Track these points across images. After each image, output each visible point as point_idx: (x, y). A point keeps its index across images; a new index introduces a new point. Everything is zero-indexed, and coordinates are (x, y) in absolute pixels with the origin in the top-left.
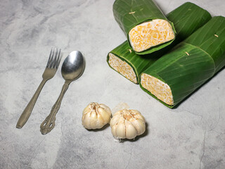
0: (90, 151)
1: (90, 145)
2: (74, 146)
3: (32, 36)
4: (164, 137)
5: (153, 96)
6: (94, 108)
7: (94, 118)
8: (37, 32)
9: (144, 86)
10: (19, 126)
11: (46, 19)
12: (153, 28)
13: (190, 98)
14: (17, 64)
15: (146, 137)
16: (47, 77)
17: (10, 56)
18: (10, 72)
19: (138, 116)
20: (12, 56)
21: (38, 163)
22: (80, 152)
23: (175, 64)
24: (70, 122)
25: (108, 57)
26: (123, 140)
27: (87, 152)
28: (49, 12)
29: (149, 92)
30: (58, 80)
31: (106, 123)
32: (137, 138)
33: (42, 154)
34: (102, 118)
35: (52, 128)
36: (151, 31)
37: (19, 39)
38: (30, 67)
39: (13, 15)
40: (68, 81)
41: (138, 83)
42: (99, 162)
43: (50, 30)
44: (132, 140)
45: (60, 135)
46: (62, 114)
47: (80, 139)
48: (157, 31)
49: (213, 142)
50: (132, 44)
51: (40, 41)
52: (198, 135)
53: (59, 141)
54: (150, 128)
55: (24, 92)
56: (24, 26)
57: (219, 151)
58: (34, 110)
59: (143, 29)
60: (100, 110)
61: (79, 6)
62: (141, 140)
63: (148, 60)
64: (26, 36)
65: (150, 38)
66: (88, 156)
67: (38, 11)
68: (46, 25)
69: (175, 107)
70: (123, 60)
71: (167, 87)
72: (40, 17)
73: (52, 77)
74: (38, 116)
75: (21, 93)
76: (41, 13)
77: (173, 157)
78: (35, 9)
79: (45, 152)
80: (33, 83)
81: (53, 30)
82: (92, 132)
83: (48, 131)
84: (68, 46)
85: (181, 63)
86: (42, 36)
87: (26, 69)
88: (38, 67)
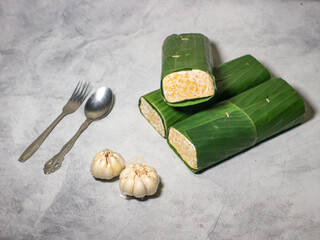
0: (91, 202)
1: (93, 196)
2: (75, 193)
3: (64, 60)
4: (177, 203)
5: (179, 155)
6: (107, 156)
7: (103, 167)
8: (71, 56)
9: (171, 142)
10: (22, 159)
11: (85, 43)
12: (191, 79)
13: (219, 166)
14: (39, 89)
15: (157, 199)
16: (67, 111)
17: (34, 79)
18: (28, 97)
19: (152, 174)
20: (36, 79)
21: (31, 204)
22: (80, 201)
23: (209, 124)
24: (78, 166)
25: (140, 101)
26: (130, 197)
27: (87, 202)
28: (91, 36)
29: (175, 150)
30: (79, 116)
31: (115, 175)
32: (146, 198)
33: (39, 194)
34: (112, 168)
35: (57, 168)
36: (188, 82)
37: (48, 61)
38: (52, 96)
39: (50, 31)
40: (90, 120)
41: (166, 137)
42: (98, 216)
43: (86, 57)
44: (139, 199)
45: (63, 179)
46: (73, 155)
47: (84, 186)
48: (195, 83)
49: (229, 219)
50: (165, 92)
51: (71, 68)
52: (215, 209)
53: (61, 184)
54: (164, 190)
55: (38, 123)
56: (58, 47)
57: (232, 231)
58: (43, 145)
59: (179, 78)
60: (112, 159)
61: (127, 34)
62: (150, 201)
63: (182, 114)
64: (57, 58)
65: (185, 89)
66: (88, 207)
67: (79, 32)
68: (83, 51)
69: (199, 172)
70: (154, 108)
71: (192, 148)
72: (79, 40)
73: (72, 111)
74: (45, 153)
75: (34, 124)
76: (81, 34)
77: (179, 226)
78: (76, 29)
79: (42, 194)
80: (50, 115)
81: (90, 58)
82: (99, 182)
83: (52, 172)
84: (102, 80)
85: (216, 125)
86: (76, 62)
87: (47, 97)
88: (61, 98)
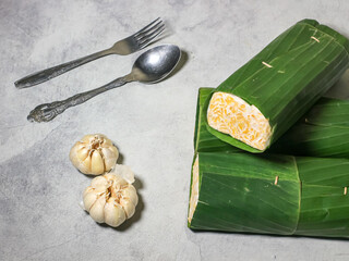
1: (53, 183)
2: (37, 166)
22: (34, 179)
24: (70, 131)
27: (40, 187)
30: (124, 64)
35: (46, 120)
38: (119, 19)
45: (40, 138)
46: (76, 113)
47: (54, 162)
53: (31, 145)
55: (74, 45)
66: (36, 192)
75: (70, 45)
80: (96, 43)
83: (36, 120)
87: (112, 15)
88: (126, 26)
